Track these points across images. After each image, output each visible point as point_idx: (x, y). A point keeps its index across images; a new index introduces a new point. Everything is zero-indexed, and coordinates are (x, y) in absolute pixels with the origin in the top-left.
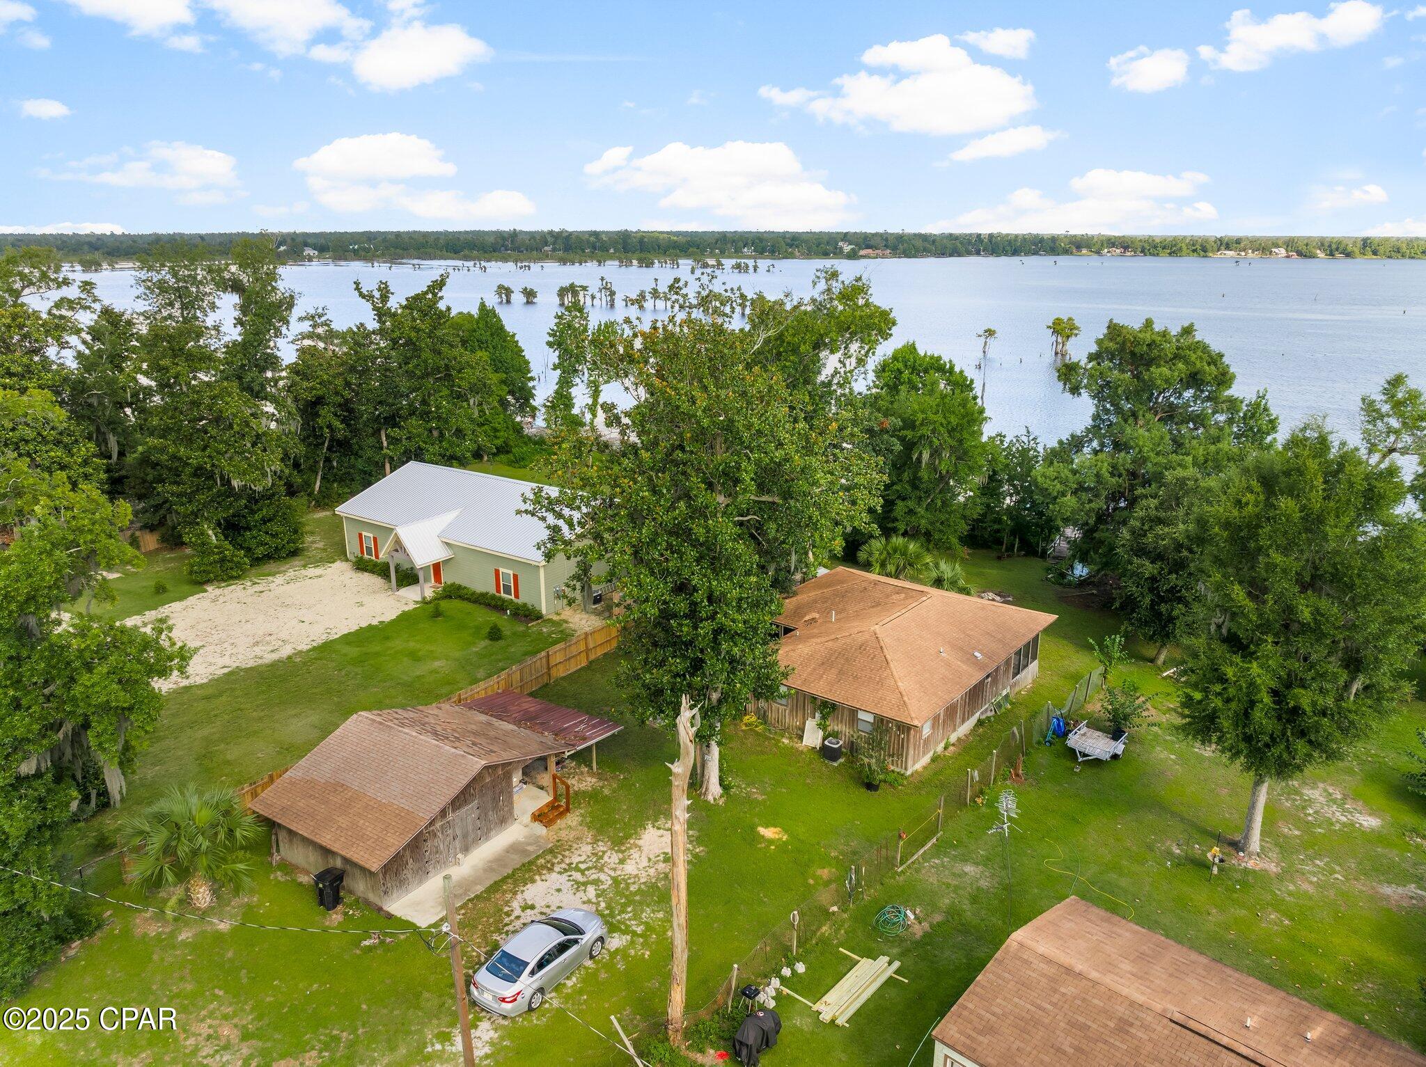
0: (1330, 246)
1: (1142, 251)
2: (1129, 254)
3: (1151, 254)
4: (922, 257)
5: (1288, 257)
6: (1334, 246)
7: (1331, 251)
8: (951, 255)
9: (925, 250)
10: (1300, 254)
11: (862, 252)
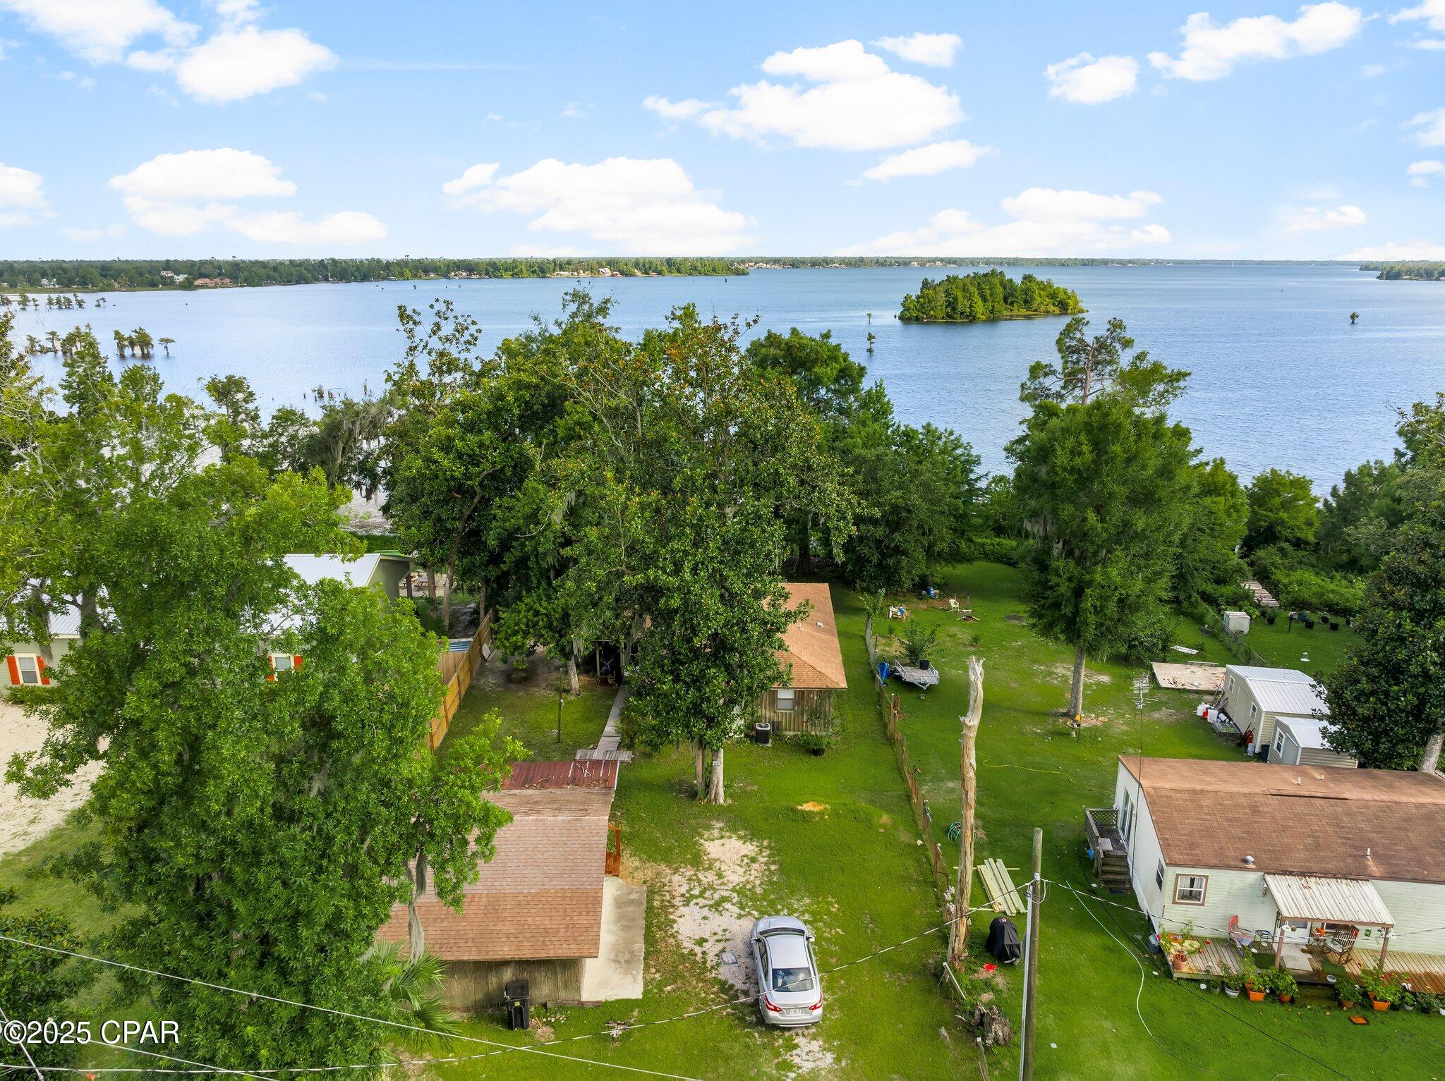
0: (644, 266)
1: (487, 274)
2: (474, 277)
3: (495, 276)
4: (266, 285)
5: (613, 276)
6: (647, 266)
7: (646, 270)
8: (298, 282)
9: (269, 277)
10: (622, 273)
11: (198, 282)
